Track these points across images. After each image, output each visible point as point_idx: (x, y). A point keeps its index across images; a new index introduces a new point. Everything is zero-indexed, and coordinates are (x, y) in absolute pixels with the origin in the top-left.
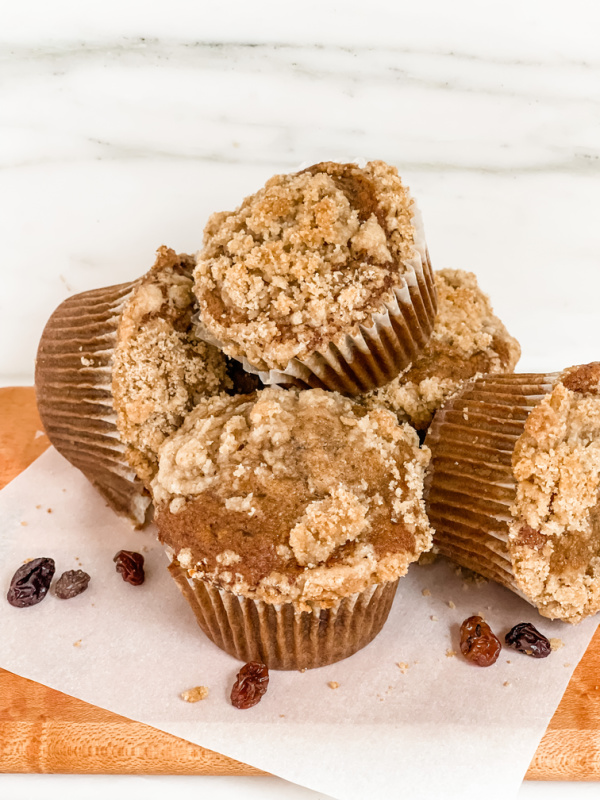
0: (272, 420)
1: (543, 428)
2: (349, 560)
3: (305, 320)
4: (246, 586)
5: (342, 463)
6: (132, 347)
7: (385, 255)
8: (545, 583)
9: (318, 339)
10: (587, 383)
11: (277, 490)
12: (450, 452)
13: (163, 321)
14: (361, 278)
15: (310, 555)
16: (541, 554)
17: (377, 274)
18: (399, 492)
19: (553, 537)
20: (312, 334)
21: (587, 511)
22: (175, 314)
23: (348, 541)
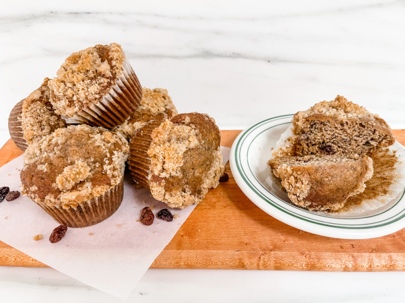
0: (61, 135)
1: (157, 136)
2: (80, 189)
3: (78, 99)
4: (39, 200)
5: (83, 151)
6: (27, 112)
7: (109, 74)
8: (165, 195)
9: (82, 106)
10: (180, 120)
11: (56, 162)
12: (136, 147)
13: (39, 102)
14: (98, 82)
15: (64, 187)
16: (160, 184)
17: (104, 81)
18: (107, 162)
19: (165, 178)
20: (80, 104)
21: (179, 168)
22: (45, 100)
23: (81, 181)
